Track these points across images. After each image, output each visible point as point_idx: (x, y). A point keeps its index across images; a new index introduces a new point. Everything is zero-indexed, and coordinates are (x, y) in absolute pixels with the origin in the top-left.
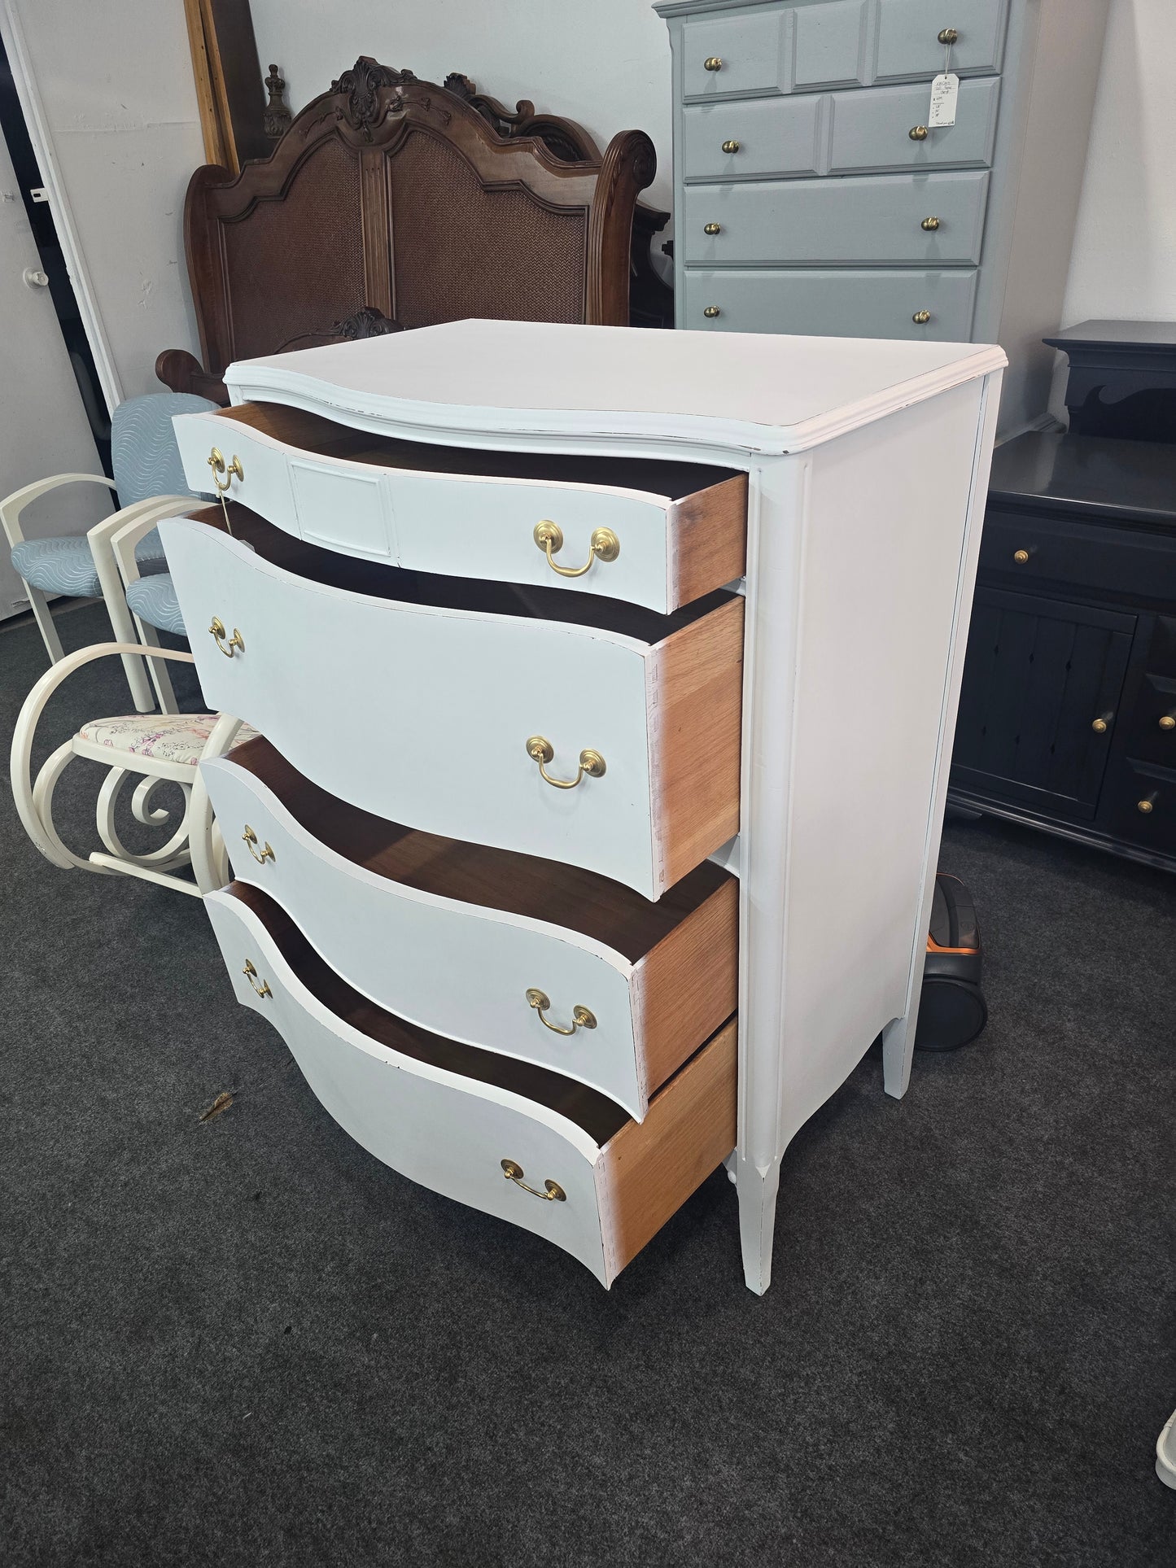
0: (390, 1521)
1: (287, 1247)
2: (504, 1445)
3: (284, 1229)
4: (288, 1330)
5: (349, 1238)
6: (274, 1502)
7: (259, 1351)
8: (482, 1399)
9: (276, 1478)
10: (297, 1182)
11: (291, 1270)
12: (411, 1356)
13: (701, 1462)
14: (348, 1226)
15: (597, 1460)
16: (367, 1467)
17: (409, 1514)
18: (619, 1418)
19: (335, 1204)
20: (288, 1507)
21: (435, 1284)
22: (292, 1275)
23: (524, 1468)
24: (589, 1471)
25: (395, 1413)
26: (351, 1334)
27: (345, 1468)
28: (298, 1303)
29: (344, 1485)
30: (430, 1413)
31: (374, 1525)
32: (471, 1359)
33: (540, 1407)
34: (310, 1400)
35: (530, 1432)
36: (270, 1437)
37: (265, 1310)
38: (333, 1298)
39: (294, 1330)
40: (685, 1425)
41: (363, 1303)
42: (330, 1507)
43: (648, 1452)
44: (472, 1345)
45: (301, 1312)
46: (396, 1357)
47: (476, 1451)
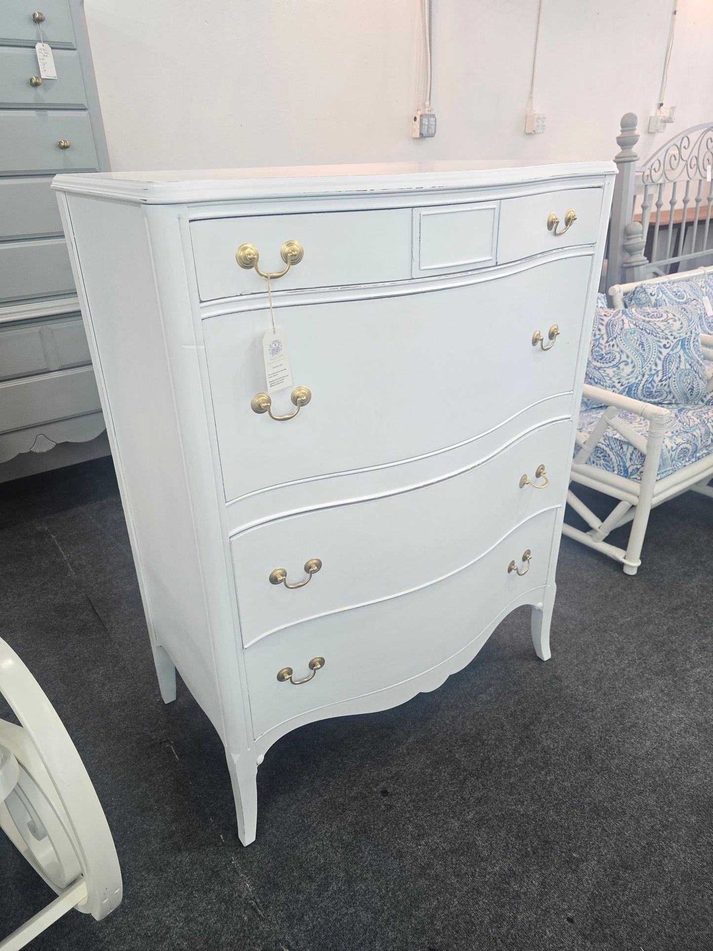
0: (700, 854)
1: (492, 922)
2: (645, 787)
3: (473, 924)
4: (570, 920)
5: (489, 869)
6: (704, 930)
7: (588, 944)
8: (617, 795)
9: (686, 928)
10: (423, 913)
11: (515, 917)
12: (590, 833)
13: (643, 702)
14: (478, 870)
15: (648, 743)
16: (669, 866)
17: (694, 843)
18: (623, 729)
19: (454, 880)
20: (704, 920)
21: (534, 812)
22: (520, 918)
23: (657, 779)
24: (655, 748)
25: (631, 846)
26: (574, 871)
27: (672, 880)
28: (546, 911)
29: (683, 881)
30: (629, 825)
31: (705, 864)
32: (590, 797)
33: (620, 765)
34: (627, 904)
35: (636, 773)
36: (657, 933)
37: (552, 940)
38: (543, 884)
39: (570, 915)
40: (624, 703)
41: (548, 861)
42: (699, 891)
43: (641, 722)
44: (581, 796)
45: (554, 909)
46: (591, 843)
47: (652, 802)
